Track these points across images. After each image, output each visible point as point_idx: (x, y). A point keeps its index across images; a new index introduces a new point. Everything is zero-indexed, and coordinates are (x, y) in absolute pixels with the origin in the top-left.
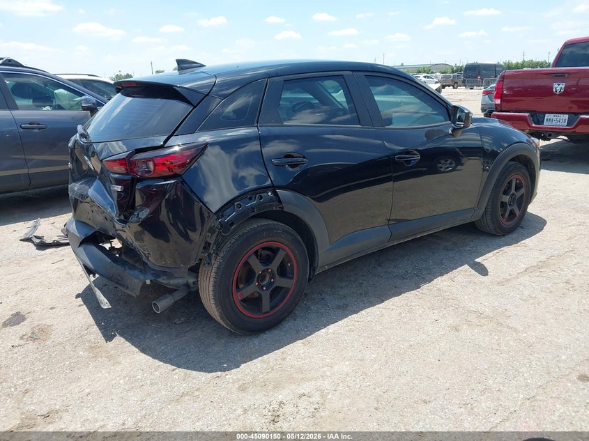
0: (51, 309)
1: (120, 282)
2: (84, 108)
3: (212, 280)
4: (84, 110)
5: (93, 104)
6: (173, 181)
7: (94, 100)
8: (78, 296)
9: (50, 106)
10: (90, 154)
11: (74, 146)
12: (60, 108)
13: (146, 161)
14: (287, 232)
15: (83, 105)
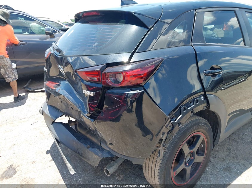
0: (33, 163)
1: (83, 155)
2: (47, 33)
3: (158, 164)
4: (47, 34)
5: (51, 31)
6: (139, 91)
7: (52, 29)
8: (48, 152)
9: (28, 32)
10: (64, 64)
11: (50, 57)
12: (33, 33)
13: (115, 74)
14: (206, 124)
15: (47, 31)
